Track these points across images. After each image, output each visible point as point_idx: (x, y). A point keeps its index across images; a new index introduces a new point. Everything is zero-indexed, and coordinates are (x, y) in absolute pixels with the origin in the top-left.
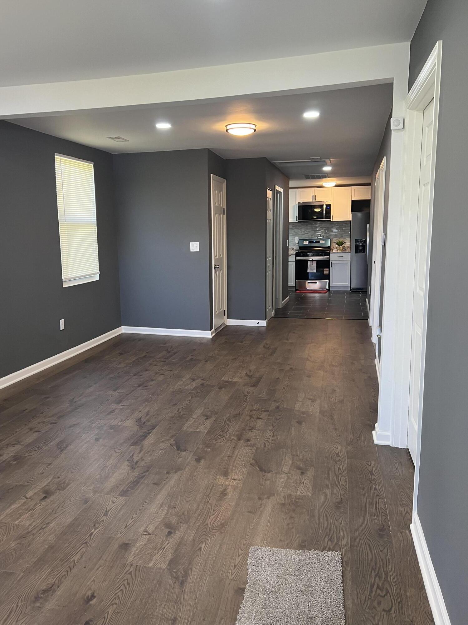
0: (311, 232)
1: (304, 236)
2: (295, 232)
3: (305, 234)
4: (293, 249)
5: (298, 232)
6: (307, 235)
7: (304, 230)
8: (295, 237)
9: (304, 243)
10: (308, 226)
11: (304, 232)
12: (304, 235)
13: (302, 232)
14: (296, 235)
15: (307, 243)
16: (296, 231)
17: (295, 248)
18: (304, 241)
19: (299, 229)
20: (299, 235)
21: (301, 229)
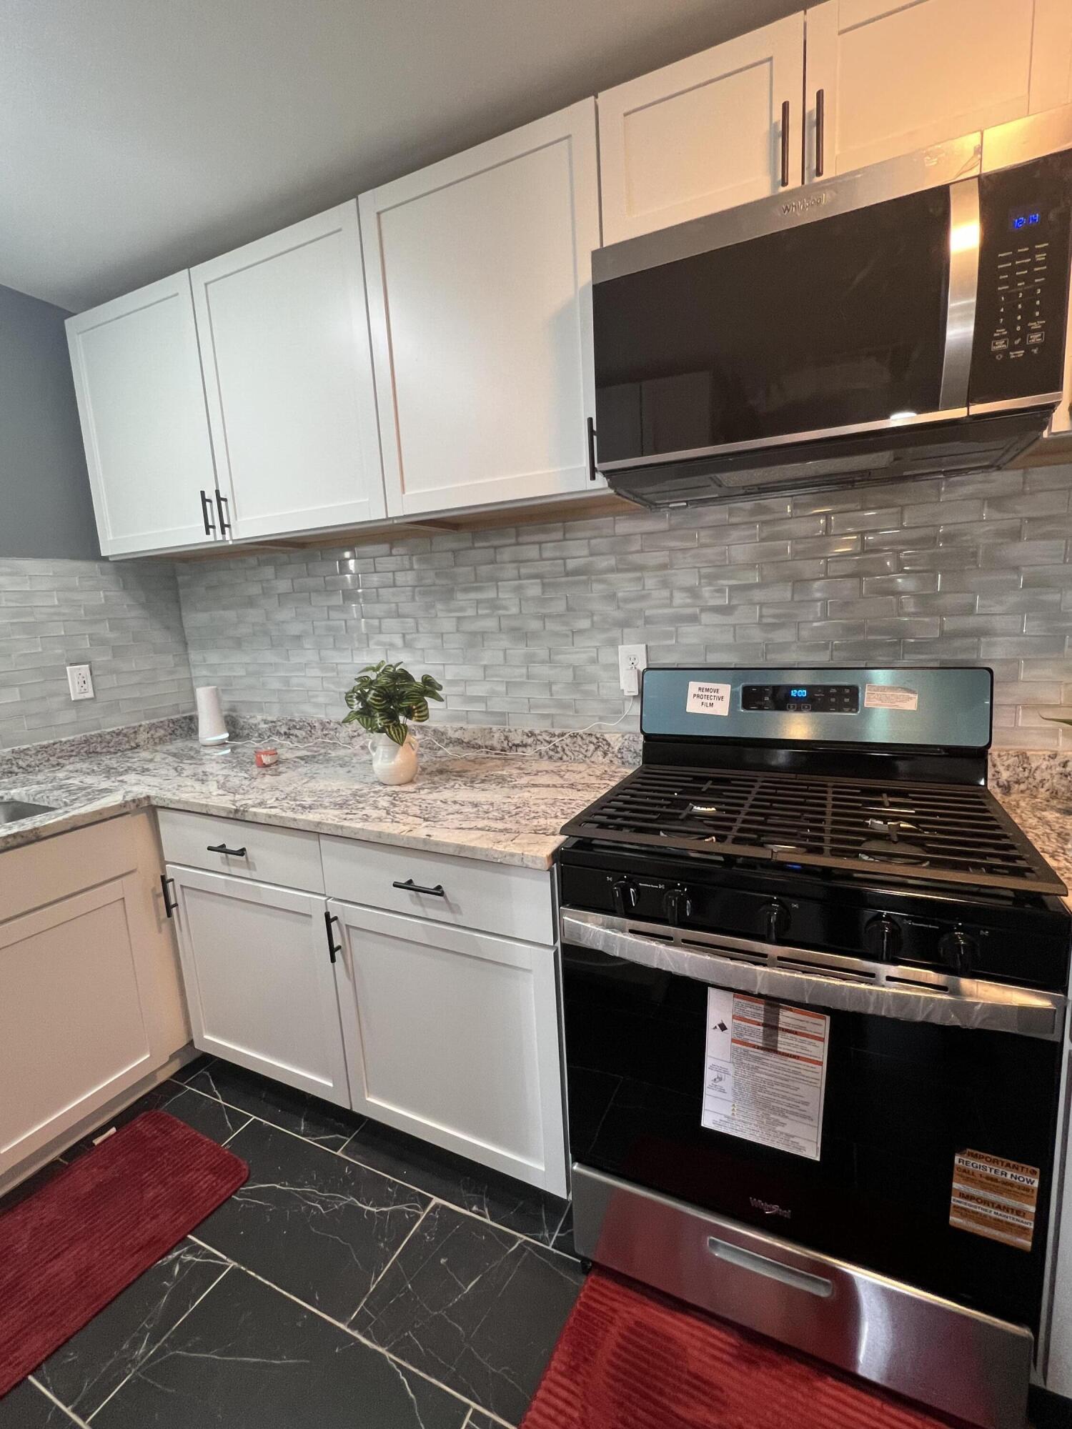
0: (758, 595)
1: (692, 635)
2: (612, 597)
3: (706, 618)
4: (601, 744)
5: (643, 598)
6: (730, 620)
7: (689, 579)
8: (613, 643)
9: (693, 706)
10: (735, 534)
11: (693, 592)
12: (694, 619)
13: (680, 598)
14: (624, 624)
15: (722, 709)
16: (625, 585)
17: (616, 741)
18: (694, 687)
19: (641, 568)
20: (648, 621)
21: (664, 567)
